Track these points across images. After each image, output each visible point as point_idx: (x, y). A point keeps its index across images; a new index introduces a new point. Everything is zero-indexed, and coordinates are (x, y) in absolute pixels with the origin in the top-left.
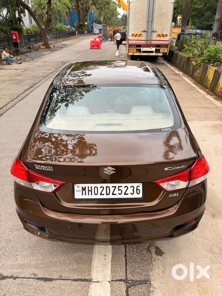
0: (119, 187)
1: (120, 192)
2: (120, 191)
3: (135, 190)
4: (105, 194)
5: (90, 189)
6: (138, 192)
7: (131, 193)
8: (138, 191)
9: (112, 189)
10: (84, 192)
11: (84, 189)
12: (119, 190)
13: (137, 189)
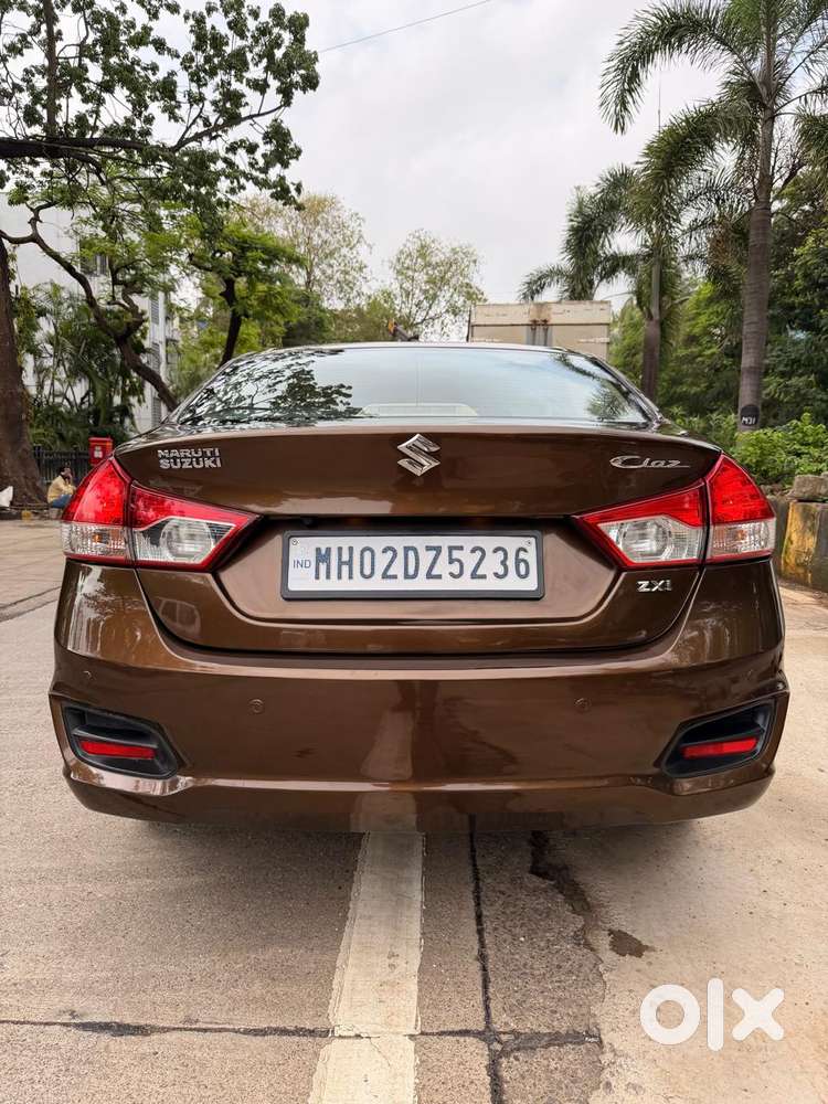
0: (451, 549)
1: (455, 568)
2: (457, 565)
3: (511, 563)
4: (401, 575)
5: (345, 557)
6: (523, 572)
7: (496, 574)
8: (522, 566)
9: (426, 558)
10: (323, 567)
11: (322, 557)
12: (451, 561)
13: (518, 561)
